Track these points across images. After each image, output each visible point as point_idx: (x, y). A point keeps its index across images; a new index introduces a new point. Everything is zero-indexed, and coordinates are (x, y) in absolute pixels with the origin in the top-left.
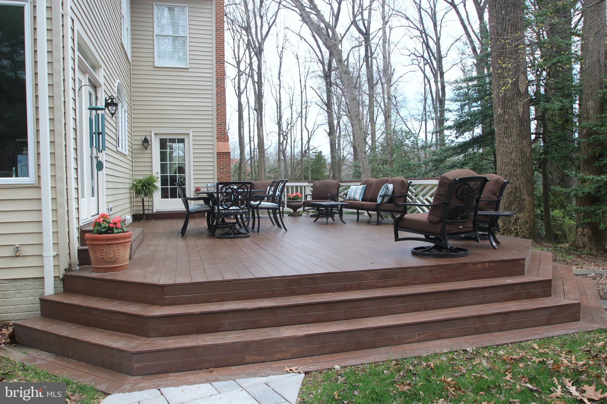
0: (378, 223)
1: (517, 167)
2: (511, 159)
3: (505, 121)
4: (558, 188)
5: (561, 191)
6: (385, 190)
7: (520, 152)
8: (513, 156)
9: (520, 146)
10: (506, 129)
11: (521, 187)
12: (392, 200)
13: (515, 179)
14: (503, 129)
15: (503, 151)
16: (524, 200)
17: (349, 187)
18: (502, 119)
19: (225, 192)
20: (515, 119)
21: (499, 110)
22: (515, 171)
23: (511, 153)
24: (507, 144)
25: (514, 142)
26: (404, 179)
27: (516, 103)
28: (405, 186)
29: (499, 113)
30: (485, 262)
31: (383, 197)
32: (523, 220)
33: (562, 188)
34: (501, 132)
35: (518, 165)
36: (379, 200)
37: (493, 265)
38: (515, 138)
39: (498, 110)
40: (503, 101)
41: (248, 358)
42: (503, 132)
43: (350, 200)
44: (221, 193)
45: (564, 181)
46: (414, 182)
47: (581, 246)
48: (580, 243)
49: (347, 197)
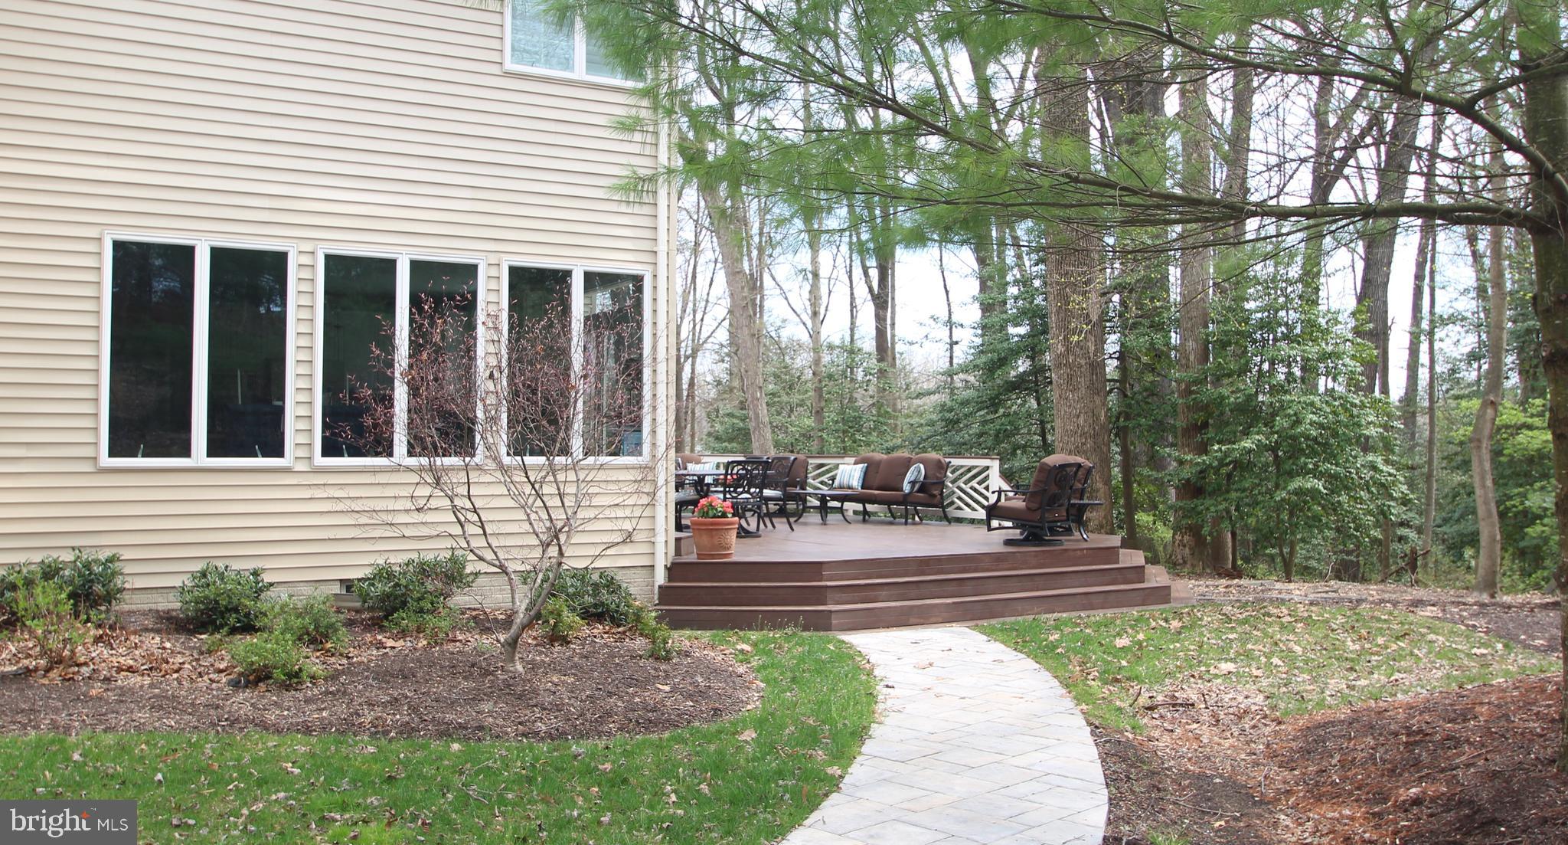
0: (906, 523)
3: (1068, 365)
4: (1146, 471)
5: (1149, 476)
6: (916, 473)
7: (1091, 414)
10: (1070, 377)
12: (924, 488)
15: (1065, 412)
16: (1098, 491)
17: (837, 467)
19: (737, 474)
20: (1083, 362)
23: (1078, 416)
25: (1082, 398)
26: (941, 458)
28: (942, 467)
30: (1083, 549)
31: (913, 483)
32: (1096, 522)
33: (1151, 470)
34: (1062, 381)
36: (907, 488)
37: (1090, 552)
38: (1083, 392)
41: (912, 620)
42: (1065, 381)
43: (841, 487)
44: (732, 474)
45: (1156, 462)
46: (956, 462)
47: (1181, 561)
48: (1179, 557)
49: (836, 483)
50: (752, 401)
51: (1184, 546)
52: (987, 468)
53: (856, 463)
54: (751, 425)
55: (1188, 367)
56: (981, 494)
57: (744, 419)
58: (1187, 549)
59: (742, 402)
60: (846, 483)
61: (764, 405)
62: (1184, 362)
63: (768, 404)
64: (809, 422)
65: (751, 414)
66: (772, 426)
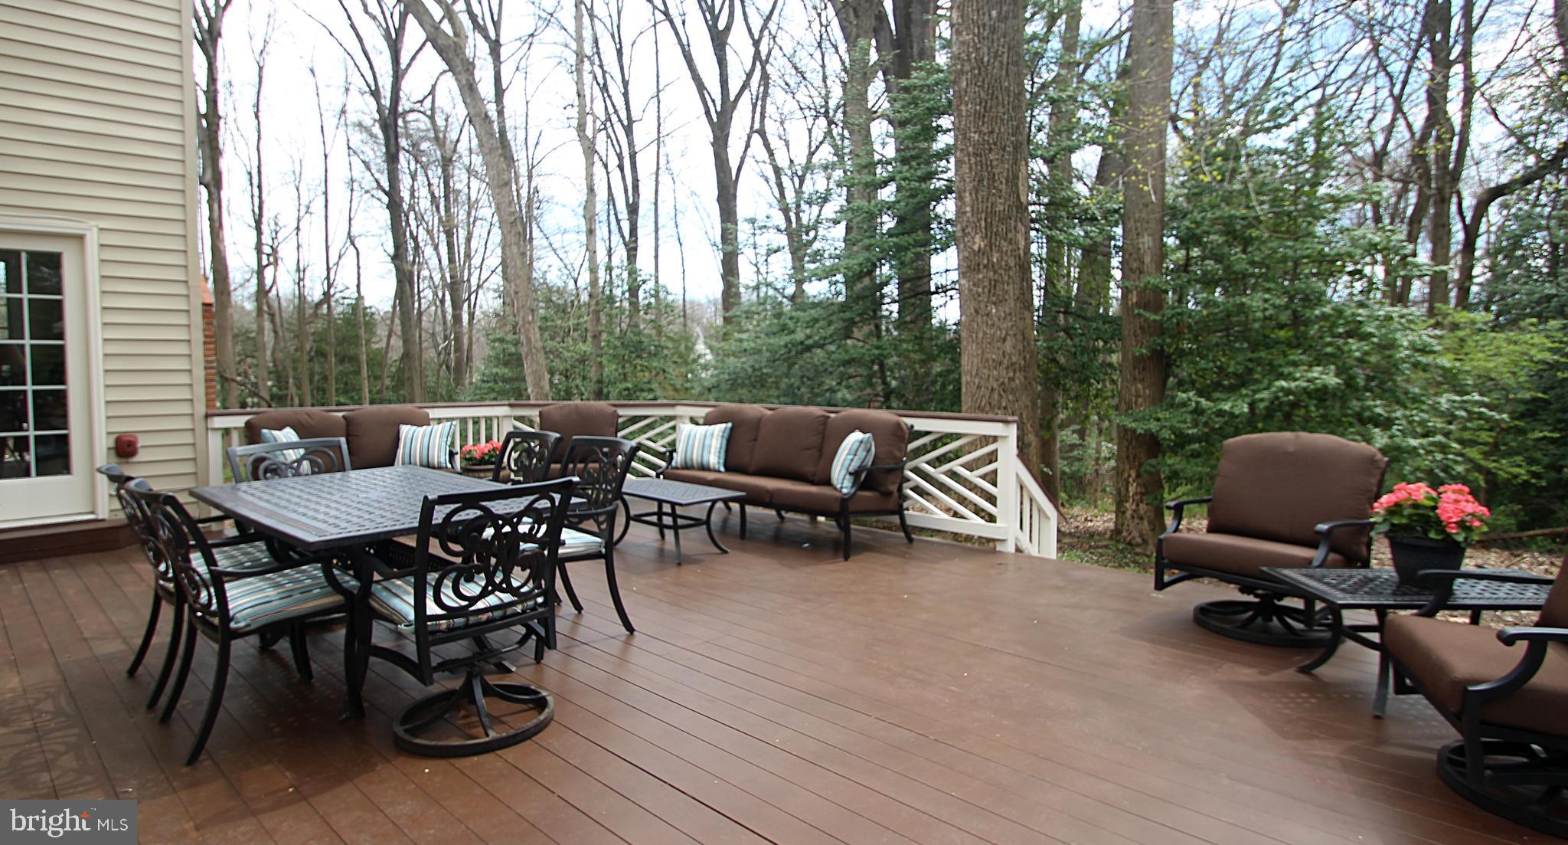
1: (1015, 372)
2: (1004, 352)
7: (1020, 337)
8: (1008, 346)
9: (1020, 324)
11: (1024, 416)
12: (872, 480)
13: (1010, 397)
14: (986, 283)
15: (985, 333)
16: (1029, 445)
17: (666, 421)
18: (985, 262)
21: (977, 239)
22: (1012, 379)
23: (1004, 340)
24: (995, 319)
25: (1010, 314)
27: (1015, 228)
28: (902, 438)
29: (976, 248)
34: (980, 290)
35: (1017, 366)
38: (1012, 305)
39: (973, 238)
40: (989, 220)
42: (986, 290)
47: (1139, 540)
48: (1135, 533)
49: (678, 459)
50: (524, 325)
51: (1141, 518)
52: (995, 439)
53: (709, 421)
54: (523, 350)
55: (1141, 272)
56: (973, 488)
57: (517, 343)
58: (1145, 523)
59: (514, 327)
60: (696, 458)
61: (537, 329)
62: (1135, 265)
63: (540, 328)
64: (586, 347)
65: (523, 338)
66: (546, 353)
